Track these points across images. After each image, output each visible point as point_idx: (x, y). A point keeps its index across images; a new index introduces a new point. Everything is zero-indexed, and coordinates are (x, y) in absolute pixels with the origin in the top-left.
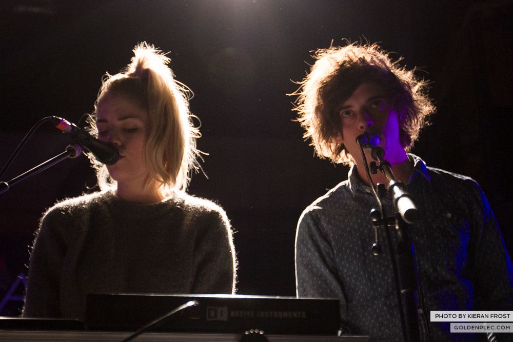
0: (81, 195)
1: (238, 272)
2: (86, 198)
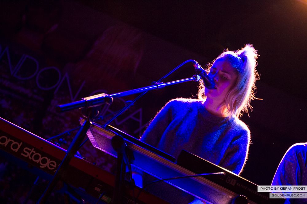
1: (246, 162)
2: (191, 100)
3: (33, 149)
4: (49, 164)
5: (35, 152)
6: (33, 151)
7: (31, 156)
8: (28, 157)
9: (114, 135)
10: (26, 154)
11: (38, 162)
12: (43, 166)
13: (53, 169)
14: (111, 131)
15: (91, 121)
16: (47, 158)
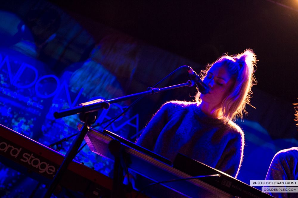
0: (183, 101)
3: (32, 154)
4: (48, 169)
5: (34, 157)
6: (32, 156)
7: (30, 162)
8: (27, 162)
9: (111, 139)
10: (25, 160)
11: (37, 168)
12: (42, 171)
13: (52, 173)
14: (108, 136)
15: (89, 127)
16: (45, 163)
